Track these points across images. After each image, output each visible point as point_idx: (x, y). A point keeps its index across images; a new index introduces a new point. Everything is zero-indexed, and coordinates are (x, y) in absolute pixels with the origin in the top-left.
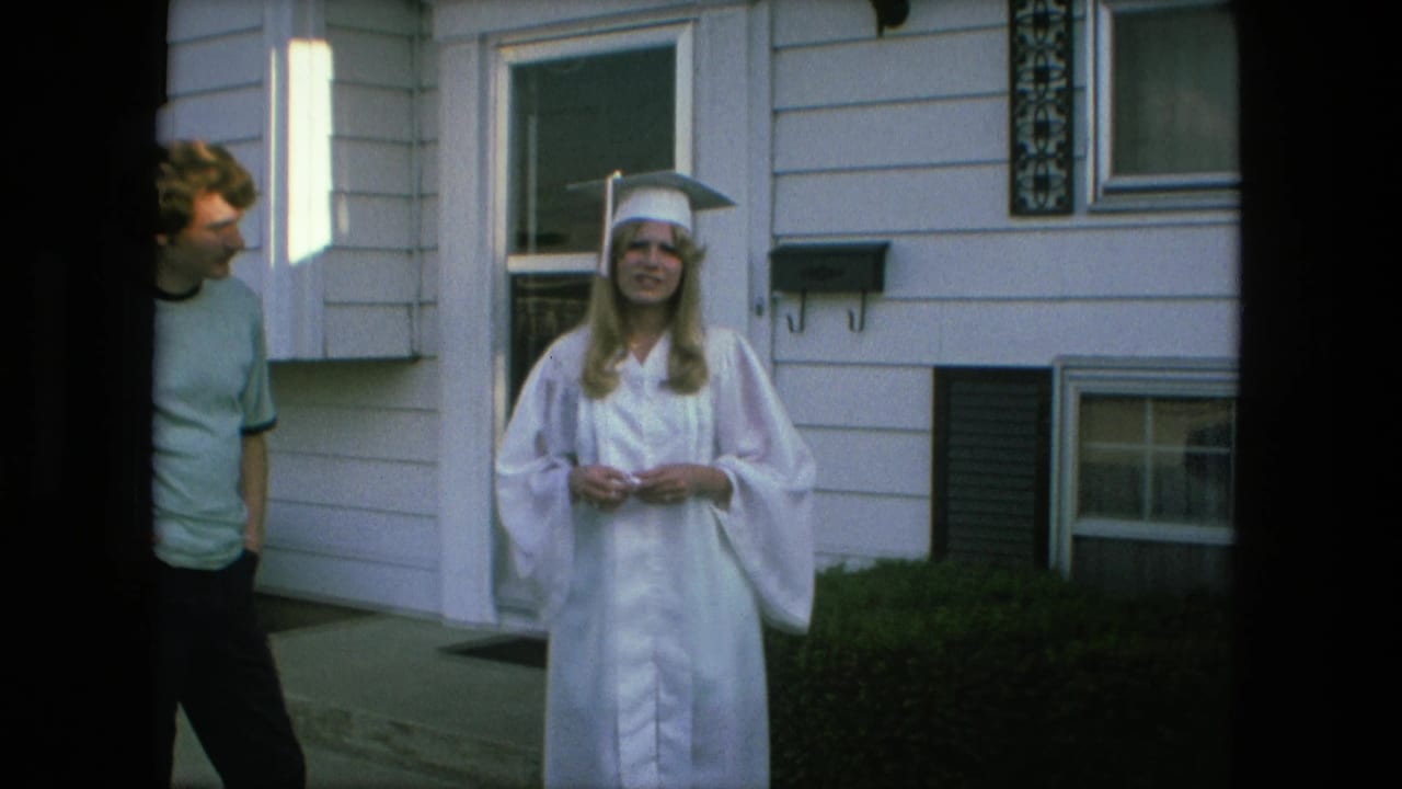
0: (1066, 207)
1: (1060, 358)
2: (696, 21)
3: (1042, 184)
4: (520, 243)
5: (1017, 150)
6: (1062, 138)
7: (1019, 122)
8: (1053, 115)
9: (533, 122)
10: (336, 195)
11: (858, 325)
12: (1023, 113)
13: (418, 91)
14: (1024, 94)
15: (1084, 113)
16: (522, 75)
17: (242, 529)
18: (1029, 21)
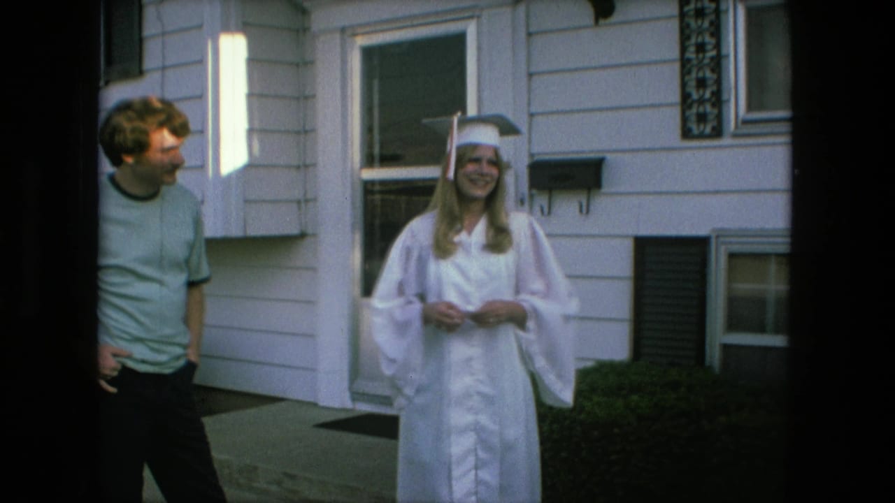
0: (717, 133)
1: (714, 230)
2: (479, 17)
3: (702, 118)
4: (369, 160)
5: (685, 97)
6: (715, 88)
7: (687, 78)
8: (708, 74)
9: (376, 83)
10: (251, 132)
11: (585, 210)
12: (689, 72)
13: (303, 64)
14: (689, 60)
15: (728, 72)
16: (369, 54)
17: (185, 347)
18: (692, 13)
